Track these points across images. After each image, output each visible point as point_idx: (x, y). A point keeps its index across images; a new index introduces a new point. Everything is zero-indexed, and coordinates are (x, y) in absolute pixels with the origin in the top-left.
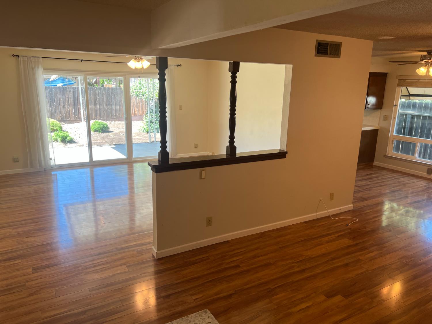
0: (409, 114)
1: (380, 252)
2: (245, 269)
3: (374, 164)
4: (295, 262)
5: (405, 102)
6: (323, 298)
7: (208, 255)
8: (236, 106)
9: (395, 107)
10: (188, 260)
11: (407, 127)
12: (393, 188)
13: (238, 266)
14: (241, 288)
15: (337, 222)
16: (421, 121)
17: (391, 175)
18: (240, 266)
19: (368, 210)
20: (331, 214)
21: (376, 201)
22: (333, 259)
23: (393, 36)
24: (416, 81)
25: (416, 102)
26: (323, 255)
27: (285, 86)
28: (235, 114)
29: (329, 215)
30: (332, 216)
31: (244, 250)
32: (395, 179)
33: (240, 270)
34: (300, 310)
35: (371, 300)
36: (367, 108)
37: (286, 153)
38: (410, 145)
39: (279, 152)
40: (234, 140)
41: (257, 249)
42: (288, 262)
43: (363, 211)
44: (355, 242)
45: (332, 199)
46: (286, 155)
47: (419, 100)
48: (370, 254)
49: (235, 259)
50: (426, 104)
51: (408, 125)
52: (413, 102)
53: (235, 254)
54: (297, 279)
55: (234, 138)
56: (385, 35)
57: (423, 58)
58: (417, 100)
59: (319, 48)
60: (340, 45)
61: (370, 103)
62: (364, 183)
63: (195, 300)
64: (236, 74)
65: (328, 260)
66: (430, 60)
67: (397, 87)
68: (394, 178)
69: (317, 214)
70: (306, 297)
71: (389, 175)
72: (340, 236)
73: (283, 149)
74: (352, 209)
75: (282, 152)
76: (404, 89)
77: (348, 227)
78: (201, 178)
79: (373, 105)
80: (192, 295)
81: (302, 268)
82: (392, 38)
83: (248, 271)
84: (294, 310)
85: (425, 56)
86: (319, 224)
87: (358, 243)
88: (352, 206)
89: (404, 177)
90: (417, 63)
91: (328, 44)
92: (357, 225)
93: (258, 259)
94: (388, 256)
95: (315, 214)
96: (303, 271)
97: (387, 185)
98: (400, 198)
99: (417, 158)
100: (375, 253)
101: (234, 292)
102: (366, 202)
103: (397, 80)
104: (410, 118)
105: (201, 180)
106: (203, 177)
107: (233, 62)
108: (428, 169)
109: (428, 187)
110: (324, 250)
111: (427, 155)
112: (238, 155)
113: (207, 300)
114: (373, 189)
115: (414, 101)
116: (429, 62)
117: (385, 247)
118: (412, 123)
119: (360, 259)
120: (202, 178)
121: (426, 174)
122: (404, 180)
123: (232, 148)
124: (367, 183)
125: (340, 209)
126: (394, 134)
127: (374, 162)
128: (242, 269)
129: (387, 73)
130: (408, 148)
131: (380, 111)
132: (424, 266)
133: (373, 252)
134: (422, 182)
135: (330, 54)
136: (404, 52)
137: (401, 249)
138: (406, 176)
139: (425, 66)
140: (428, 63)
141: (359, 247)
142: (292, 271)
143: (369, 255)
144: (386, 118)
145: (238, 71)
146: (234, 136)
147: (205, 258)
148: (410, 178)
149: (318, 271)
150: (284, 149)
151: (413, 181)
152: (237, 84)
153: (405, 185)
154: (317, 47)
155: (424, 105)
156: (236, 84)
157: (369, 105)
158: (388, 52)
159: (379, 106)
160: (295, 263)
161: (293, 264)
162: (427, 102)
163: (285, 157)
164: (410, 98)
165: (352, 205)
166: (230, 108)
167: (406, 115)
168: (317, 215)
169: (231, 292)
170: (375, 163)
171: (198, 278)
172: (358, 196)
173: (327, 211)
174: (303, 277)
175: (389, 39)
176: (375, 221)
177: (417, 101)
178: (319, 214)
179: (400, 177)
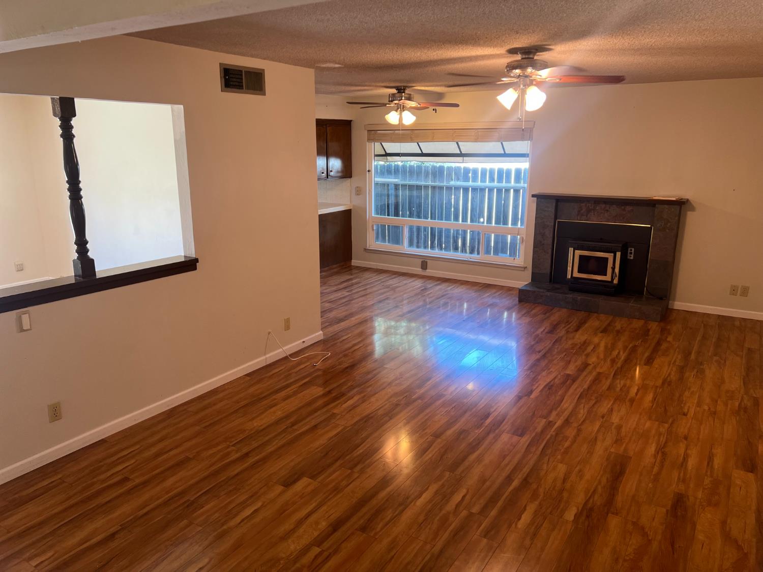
0: (392, 184)
1: (362, 395)
2: (138, 481)
3: (352, 264)
4: (231, 444)
5: (384, 165)
6: (280, 488)
7: (59, 476)
8: (80, 182)
9: (369, 174)
10: (16, 496)
11: (392, 204)
12: (379, 297)
13: (126, 479)
14: (132, 517)
15: (299, 363)
16: (407, 192)
17: (376, 277)
18: (130, 477)
19: (345, 335)
20: (288, 353)
21: (356, 319)
22: (293, 424)
23: (339, 64)
24: (391, 133)
25: (398, 166)
26: (278, 422)
27: (176, 142)
28: (81, 197)
29: (285, 355)
30: (290, 355)
31: (138, 447)
32: (382, 282)
33: (130, 485)
34: (243, 520)
35: (350, 471)
36: (329, 177)
37: (195, 261)
38: (398, 230)
39: (183, 260)
40: (87, 248)
41: (161, 440)
42: (219, 448)
43: (338, 339)
44: (327, 389)
45: (287, 327)
46: (197, 264)
47: (402, 162)
48: (349, 402)
49: (120, 467)
50: (411, 167)
51: (392, 200)
52: (395, 165)
53: (119, 459)
54: (236, 472)
55: (87, 242)
56: (327, 62)
57: (392, 98)
58: (399, 162)
59: (227, 77)
60: (261, 74)
61: (332, 168)
62: (340, 294)
63: (36, 567)
64: (71, 120)
65: (286, 427)
66: (400, 101)
67: (367, 143)
68: (380, 282)
69: (268, 356)
70: (252, 496)
71: (374, 278)
72: (305, 384)
73: (189, 254)
74: (322, 338)
75: (188, 259)
76: (377, 145)
77: (317, 367)
78: (22, 330)
79: (338, 172)
80: (30, 559)
81: (245, 451)
82: (340, 66)
83: (145, 484)
84: (233, 523)
85: (394, 95)
86: (271, 373)
87: (332, 390)
88: (320, 334)
89: (393, 279)
90: (385, 105)
91: (241, 71)
92: (330, 361)
93: (165, 456)
94: (373, 399)
95: (263, 358)
96: (247, 455)
97: (370, 293)
98: (389, 310)
99: (405, 247)
100: (356, 398)
101: (120, 527)
102: (342, 324)
103: (366, 132)
104: (394, 189)
105: (22, 333)
106: (26, 326)
107: (60, 98)
108: (422, 262)
109: (423, 288)
110: (280, 413)
111: (421, 243)
112: (99, 276)
113: (65, 557)
114: (353, 301)
115: (396, 163)
116: (401, 105)
117: (368, 387)
118: (397, 196)
119: (335, 413)
120: (25, 328)
121: (421, 269)
122: (394, 282)
123: (85, 263)
124: (343, 294)
125: (304, 342)
126: (373, 215)
127: (352, 261)
128: (135, 483)
129: (351, 121)
130: (395, 235)
131: (349, 180)
132: (420, 401)
133: (353, 398)
134: (416, 282)
135: (248, 88)
136: (366, 88)
137: (390, 384)
138: (396, 276)
139: (396, 111)
140: (399, 106)
141: (334, 395)
142: (228, 460)
143: (346, 404)
144: (359, 191)
145: (75, 115)
146: (86, 240)
147: (54, 484)
148: (402, 278)
149: (270, 449)
150: (192, 254)
151: (405, 282)
152: (75, 140)
153: (394, 289)
154: (223, 75)
155: (409, 169)
156: (72, 139)
157: (331, 171)
158: (343, 88)
159: (347, 172)
160: (232, 446)
161: (229, 450)
162: (412, 164)
163: (195, 269)
164: (387, 159)
165: (321, 332)
166: (67, 186)
167: (388, 185)
168: (266, 359)
169: (112, 530)
170: (355, 262)
171: (41, 524)
172: (331, 317)
173: (281, 350)
174: (246, 465)
175: (335, 68)
176: (355, 351)
177: (400, 164)
178: (270, 357)
179: (387, 279)
